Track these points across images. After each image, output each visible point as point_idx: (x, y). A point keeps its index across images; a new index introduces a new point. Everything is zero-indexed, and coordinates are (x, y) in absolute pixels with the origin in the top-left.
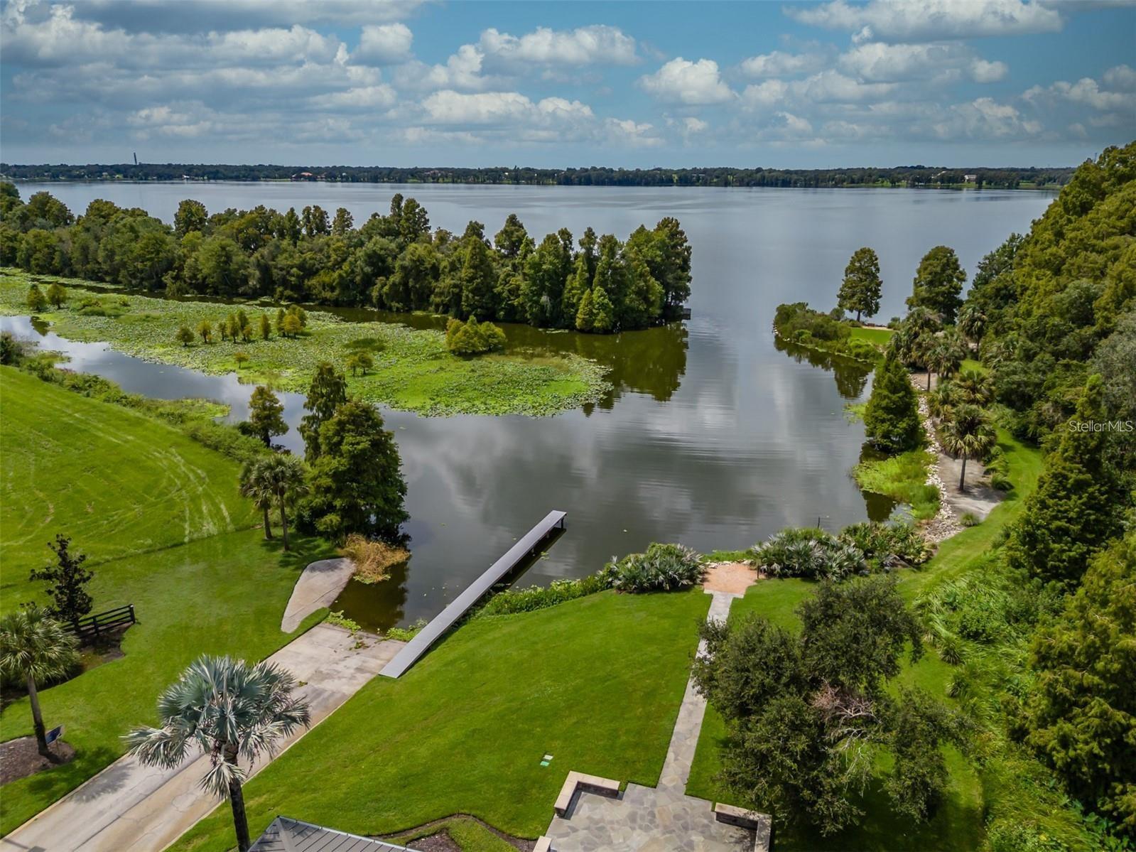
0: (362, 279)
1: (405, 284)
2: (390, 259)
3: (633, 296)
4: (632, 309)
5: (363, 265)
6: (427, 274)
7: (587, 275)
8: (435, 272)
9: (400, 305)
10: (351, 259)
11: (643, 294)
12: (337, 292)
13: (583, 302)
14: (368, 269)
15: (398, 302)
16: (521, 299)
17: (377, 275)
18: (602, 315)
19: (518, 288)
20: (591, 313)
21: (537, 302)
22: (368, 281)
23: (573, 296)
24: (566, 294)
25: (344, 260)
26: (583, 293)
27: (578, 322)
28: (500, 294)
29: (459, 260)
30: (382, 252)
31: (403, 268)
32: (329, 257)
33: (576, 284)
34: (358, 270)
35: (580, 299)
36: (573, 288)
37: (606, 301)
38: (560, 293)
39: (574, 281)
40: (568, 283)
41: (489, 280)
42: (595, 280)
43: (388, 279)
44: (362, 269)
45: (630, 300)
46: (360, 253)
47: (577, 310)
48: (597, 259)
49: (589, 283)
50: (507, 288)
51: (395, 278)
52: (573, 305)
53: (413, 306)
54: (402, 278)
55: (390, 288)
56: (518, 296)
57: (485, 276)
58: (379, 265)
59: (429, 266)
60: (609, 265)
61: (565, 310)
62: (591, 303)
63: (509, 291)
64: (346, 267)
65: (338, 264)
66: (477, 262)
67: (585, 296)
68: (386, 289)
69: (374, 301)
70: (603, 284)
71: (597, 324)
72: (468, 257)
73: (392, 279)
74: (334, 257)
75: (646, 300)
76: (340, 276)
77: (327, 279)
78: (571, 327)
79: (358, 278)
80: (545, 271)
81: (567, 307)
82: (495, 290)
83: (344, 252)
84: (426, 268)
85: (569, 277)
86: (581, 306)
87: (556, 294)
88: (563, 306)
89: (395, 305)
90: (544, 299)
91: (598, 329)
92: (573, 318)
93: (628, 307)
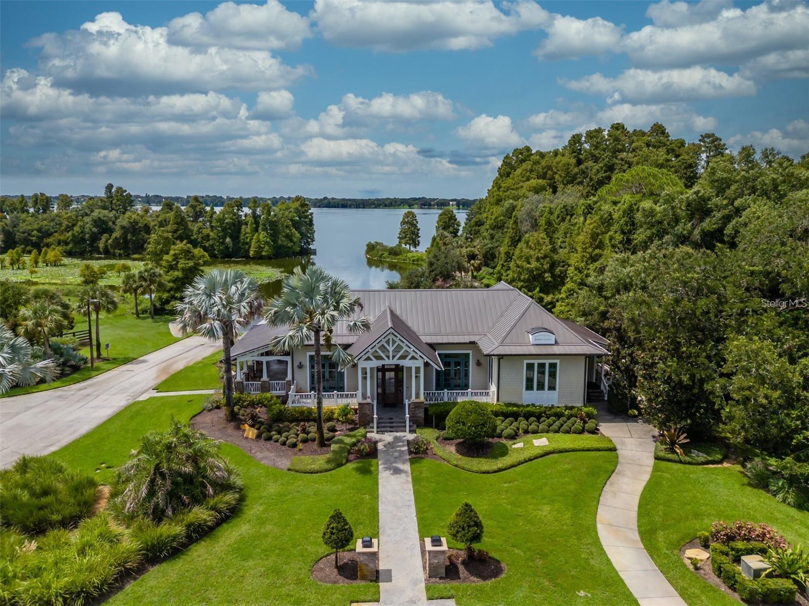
0: (91, 236)
1: (125, 239)
2: (110, 223)
3: (283, 238)
4: (284, 246)
5: (91, 227)
6: (141, 231)
7: (254, 226)
8: (147, 229)
9: (122, 252)
10: (80, 223)
11: (289, 237)
12: (71, 245)
13: (254, 241)
14: (94, 230)
15: (120, 250)
16: (211, 242)
17: (102, 233)
18: (267, 248)
19: (208, 236)
20: (260, 247)
21: (223, 243)
22: (95, 238)
23: (247, 238)
24: (242, 237)
25: (74, 225)
26: (253, 236)
27: (251, 253)
28: (196, 240)
29: (165, 221)
30: (105, 218)
31: (123, 227)
32: (60, 224)
33: (248, 230)
34: (87, 230)
35: (251, 239)
36: (246, 233)
37: (268, 240)
38: (238, 237)
39: (246, 230)
40: (243, 230)
41: (187, 231)
42: (260, 228)
43: (110, 236)
44: (91, 230)
45: (282, 240)
46: (87, 219)
47: (250, 247)
48: (260, 216)
49: (256, 230)
50: (200, 235)
51: (117, 234)
52: (247, 244)
53: (131, 252)
54: (123, 234)
55: (113, 241)
56: (209, 240)
57: (185, 229)
58: (103, 227)
59: (142, 226)
60: (267, 219)
61: (242, 247)
62: (259, 241)
63: (202, 237)
64: (77, 229)
65: (69, 228)
66: (179, 220)
67: (255, 237)
68: (110, 241)
69: (101, 250)
70: (265, 229)
71: (264, 253)
72: (172, 218)
73: (114, 235)
74: (65, 223)
75: (291, 241)
76: (73, 235)
77: (62, 238)
78: (247, 257)
79: (87, 236)
80: (227, 223)
81: (243, 245)
82: (192, 238)
83: (74, 220)
84: (140, 227)
85: (243, 227)
86: (253, 243)
87: (235, 237)
88: (240, 245)
89: (117, 251)
90: (228, 240)
91: (265, 256)
92: (248, 251)
93: (281, 245)
